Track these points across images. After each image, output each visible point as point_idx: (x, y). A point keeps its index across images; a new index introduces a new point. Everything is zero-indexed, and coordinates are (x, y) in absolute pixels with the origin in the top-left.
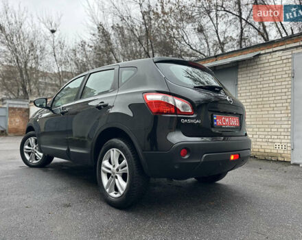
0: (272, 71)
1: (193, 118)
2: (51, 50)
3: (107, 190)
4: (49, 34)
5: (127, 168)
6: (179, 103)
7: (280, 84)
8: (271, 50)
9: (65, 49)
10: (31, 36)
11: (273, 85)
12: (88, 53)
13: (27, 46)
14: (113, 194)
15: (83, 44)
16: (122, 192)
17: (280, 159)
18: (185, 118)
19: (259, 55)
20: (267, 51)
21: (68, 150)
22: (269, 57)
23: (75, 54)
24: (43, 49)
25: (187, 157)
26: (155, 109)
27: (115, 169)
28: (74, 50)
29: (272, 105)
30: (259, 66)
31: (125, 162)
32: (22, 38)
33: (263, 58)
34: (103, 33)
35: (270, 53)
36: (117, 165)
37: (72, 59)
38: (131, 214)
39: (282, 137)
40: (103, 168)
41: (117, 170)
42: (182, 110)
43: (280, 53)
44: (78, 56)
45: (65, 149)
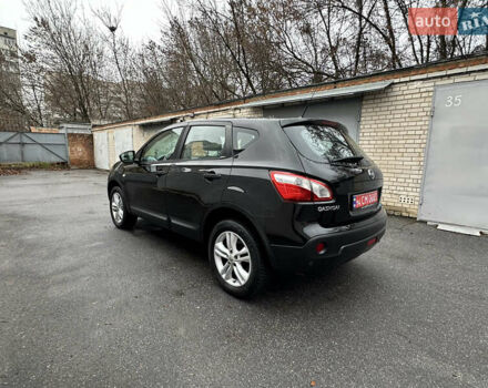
0: (406, 106)
1: (331, 205)
2: (111, 55)
3: (224, 276)
4: (108, 32)
5: (248, 257)
6: (316, 187)
7: (414, 124)
8: (407, 79)
9: (130, 52)
10: (84, 35)
11: (405, 124)
12: (159, 60)
13: (81, 49)
14: (230, 281)
15: (152, 46)
16: (243, 283)
17: (404, 214)
18: (322, 205)
19: (393, 84)
20: (402, 80)
21: (169, 220)
22: (404, 87)
23: (143, 61)
24: (100, 55)
25: (322, 252)
26: (287, 195)
27: (233, 255)
28: (142, 55)
29: (401, 150)
30: (391, 99)
31: (245, 250)
32: (72, 38)
33: (396, 88)
34: (178, 31)
35: (406, 82)
36: (236, 252)
37: (139, 68)
38: (254, 306)
39: (410, 189)
40: (216, 250)
41: (236, 257)
42: (319, 196)
43: (419, 84)
44: (147, 63)
45: (165, 219)
